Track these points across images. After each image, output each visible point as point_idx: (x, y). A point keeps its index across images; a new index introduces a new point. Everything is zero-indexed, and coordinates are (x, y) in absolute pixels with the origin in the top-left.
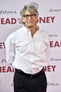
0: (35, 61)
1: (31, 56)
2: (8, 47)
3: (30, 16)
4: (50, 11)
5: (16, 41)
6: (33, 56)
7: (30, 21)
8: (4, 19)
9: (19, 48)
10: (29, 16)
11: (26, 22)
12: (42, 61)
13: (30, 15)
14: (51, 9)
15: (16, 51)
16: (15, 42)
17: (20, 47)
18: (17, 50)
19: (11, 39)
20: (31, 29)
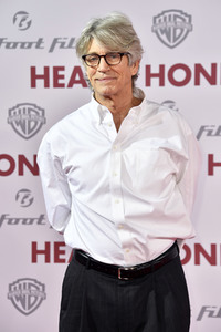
1: (114, 199)
3: (102, 59)
6: (121, 199)
8: (62, 68)
10: (100, 57)
11: (93, 78)
12: (157, 216)
19: (49, 146)
20: (112, 103)
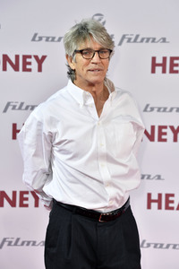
0: (113, 177)
2: (30, 146)
4: (33, 40)
5: (55, 126)
7: (97, 67)
9: (67, 147)
10: (95, 52)
11: (85, 69)
14: (36, 35)
15: (56, 154)
16: (53, 130)
17: (70, 141)
18: (60, 151)
19: (40, 124)
20: (94, 89)
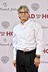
13: (24, 12)
